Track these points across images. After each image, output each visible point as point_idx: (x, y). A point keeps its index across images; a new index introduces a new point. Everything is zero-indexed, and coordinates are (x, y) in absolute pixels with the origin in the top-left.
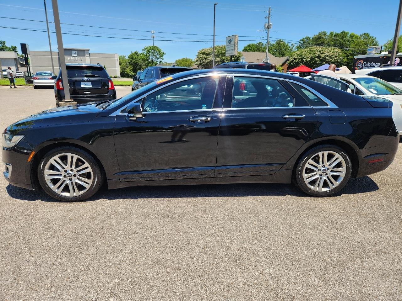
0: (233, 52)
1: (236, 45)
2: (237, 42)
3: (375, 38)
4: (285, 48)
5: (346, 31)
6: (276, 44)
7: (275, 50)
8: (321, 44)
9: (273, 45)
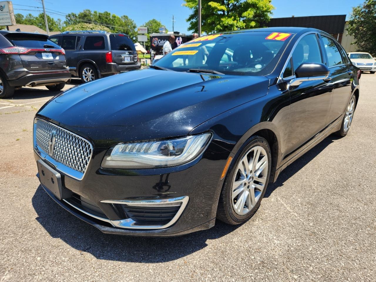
0: (10, 21)
1: (12, 14)
2: (12, 10)
3: (133, 21)
4: (51, 22)
5: (109, 12)
6: (40, 17)
7: (40, 23)
8: (89, 21)
9: (36, 18)
